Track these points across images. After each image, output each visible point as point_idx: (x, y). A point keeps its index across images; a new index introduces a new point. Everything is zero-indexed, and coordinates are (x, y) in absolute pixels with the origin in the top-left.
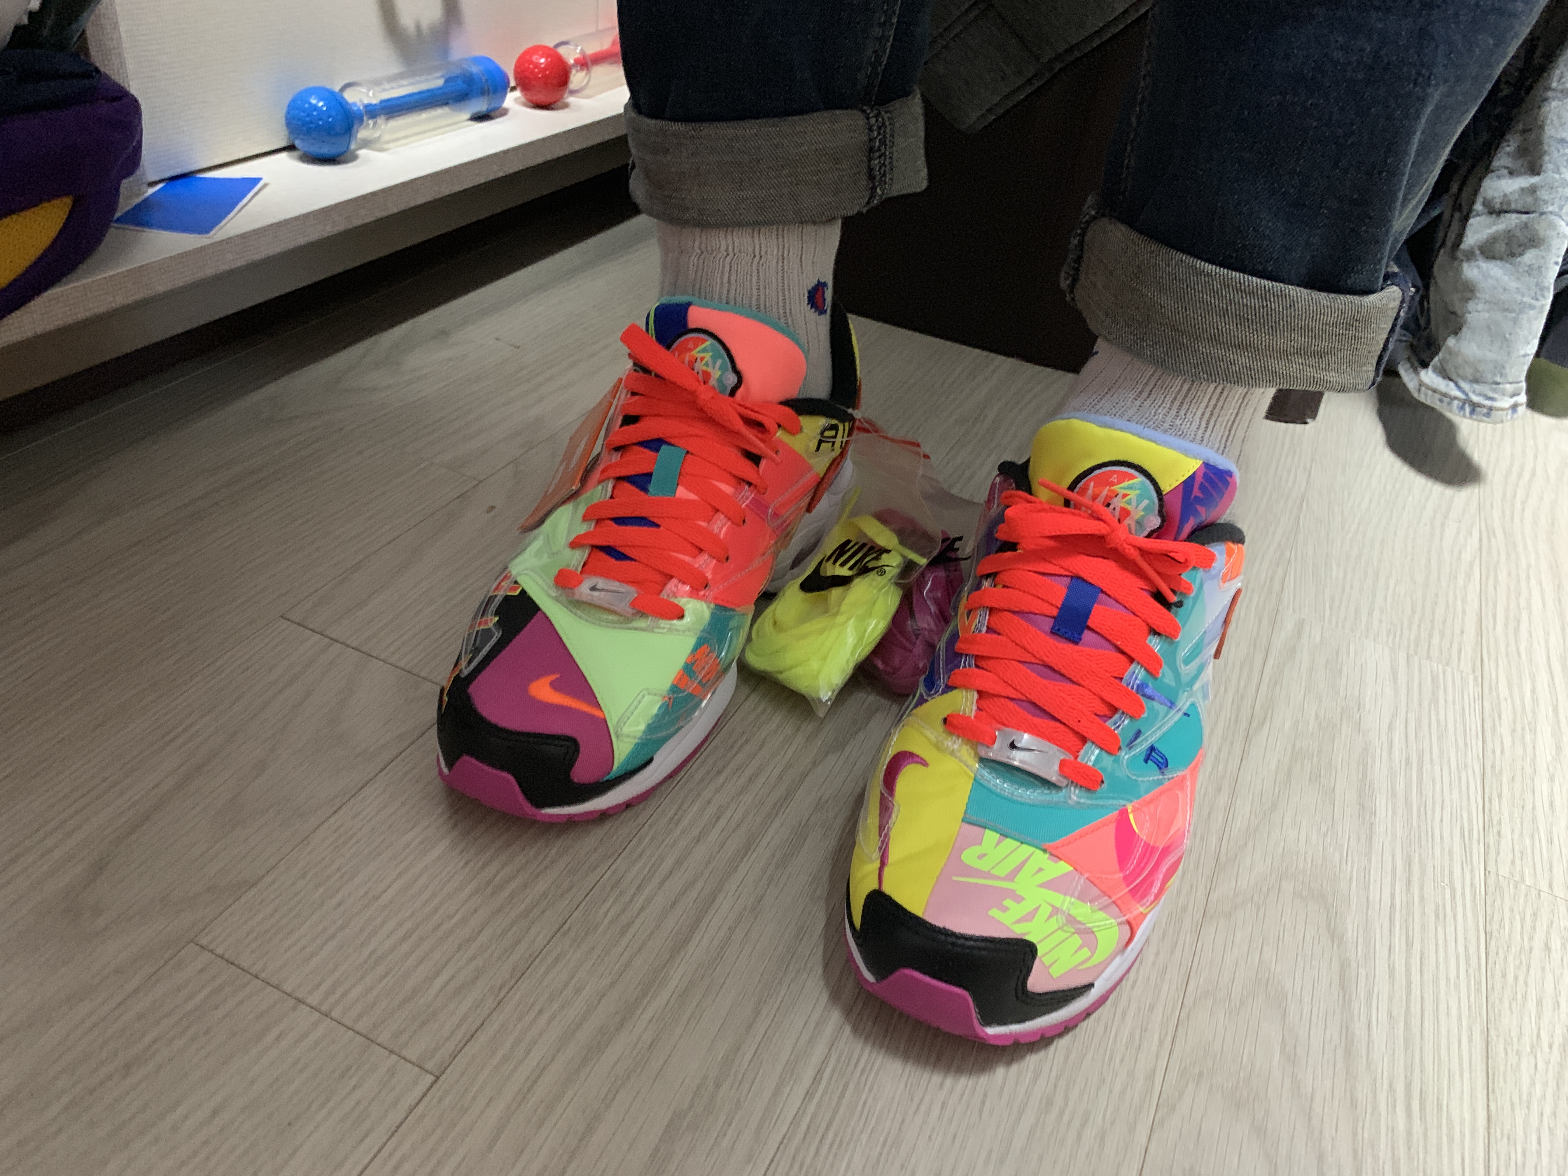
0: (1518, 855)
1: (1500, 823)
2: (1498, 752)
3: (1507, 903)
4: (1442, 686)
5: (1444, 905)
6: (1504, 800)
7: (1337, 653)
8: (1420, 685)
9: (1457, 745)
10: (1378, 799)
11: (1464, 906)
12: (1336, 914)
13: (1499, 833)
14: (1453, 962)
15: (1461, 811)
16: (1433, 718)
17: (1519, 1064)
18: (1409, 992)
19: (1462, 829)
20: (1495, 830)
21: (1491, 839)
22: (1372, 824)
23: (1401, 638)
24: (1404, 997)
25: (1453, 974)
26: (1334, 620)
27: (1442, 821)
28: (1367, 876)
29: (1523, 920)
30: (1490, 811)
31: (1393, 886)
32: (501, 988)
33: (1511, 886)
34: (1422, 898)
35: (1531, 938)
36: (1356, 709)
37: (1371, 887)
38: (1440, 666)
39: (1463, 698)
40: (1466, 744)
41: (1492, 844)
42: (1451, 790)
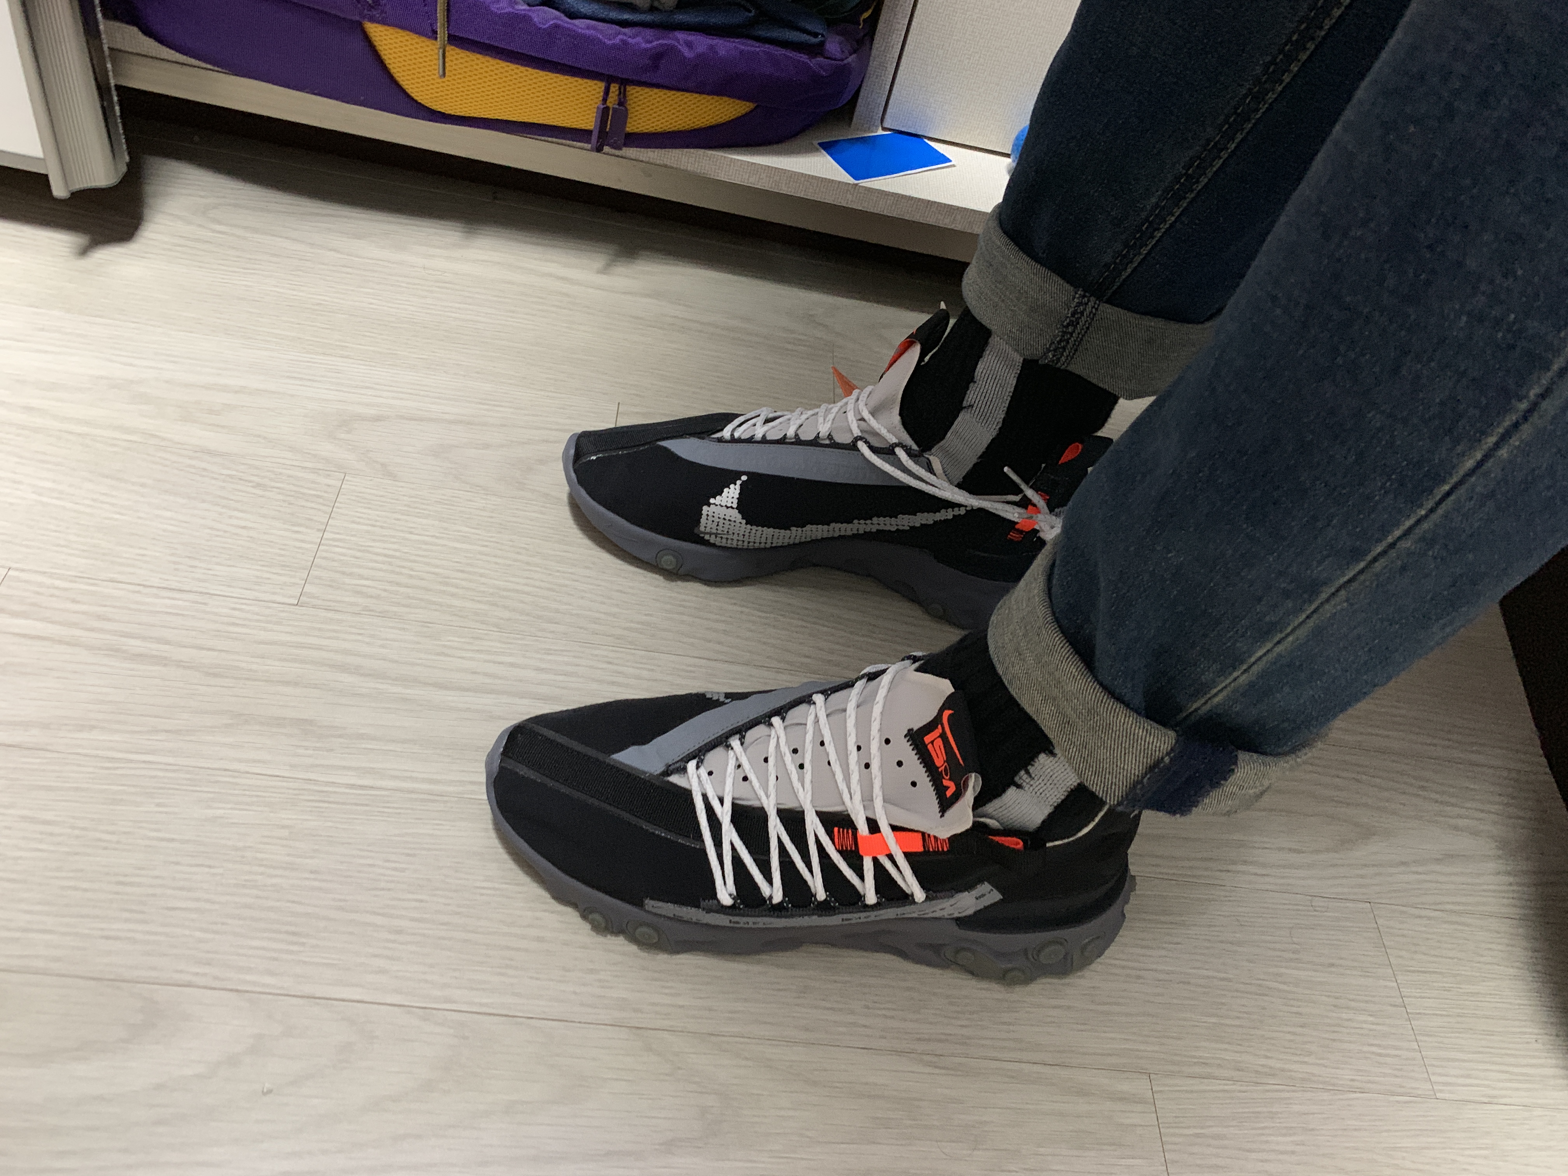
7: (1112, 1144)
32: (370, 611)
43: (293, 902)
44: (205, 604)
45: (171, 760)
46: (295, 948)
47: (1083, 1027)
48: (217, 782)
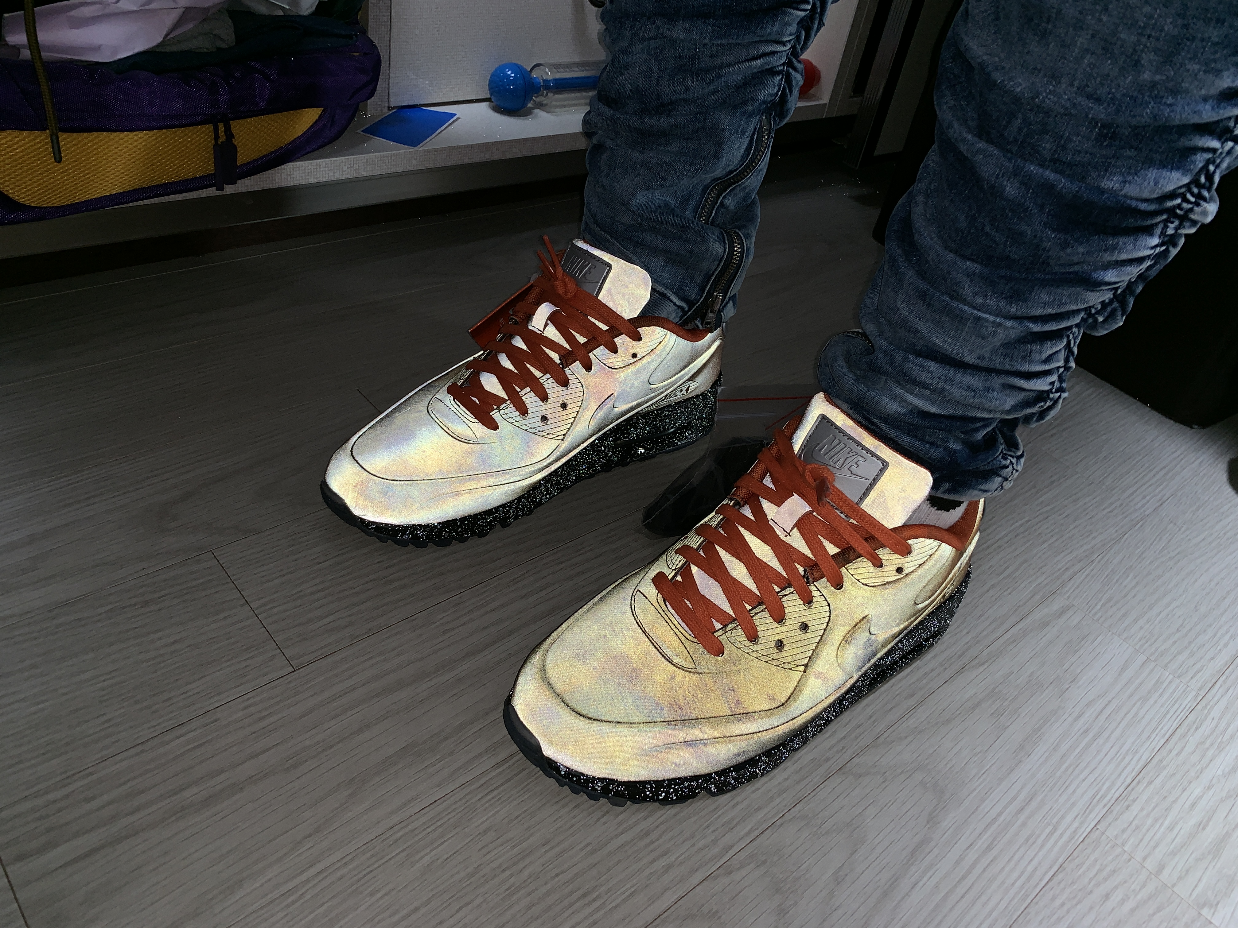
0: (1133, 827)
1: (1135, 800)
2: (1175, 752)
3: (1096, 854)
4: (1161, 691)
5: (1039, 836)
6: (1152, 786)
7: (1083, 639)
8: (1141, 684)
9: (1140, 735)
10: (1039, 747)
11: (1056, 843)
12: (945, 807)
13: (1128, 806)
14: (1016, 874)
15: (1107, 780)
16: (1135, 710)
18: (963, 878)
19: (1097, 792)
20: (1127, 803)
21: (1117, 809)
22: (1020, 762)
23: (1150, 645)
24: (957, 879)
25: (1010, 880)
26: (1100, 614)
27: (1084, 780)
28: (989, 793)
29: (1100, 871)
30: (1133, 789)
31: (1006, 807)
33: (1109, 845)
34: (1024, 824)
35: (1098, 885)
36: (1070, 681)
37: (986, 802)
38: (1171, 676)
39: (1174, 705)
40: (1149, 738)
41: (1115, 813)
42: (1109, 763)
43: (557, 875)
44: (215, 721)
45: (338, 855)
46: (597, 904)
47: (1009, 591)
48: (395, 842)
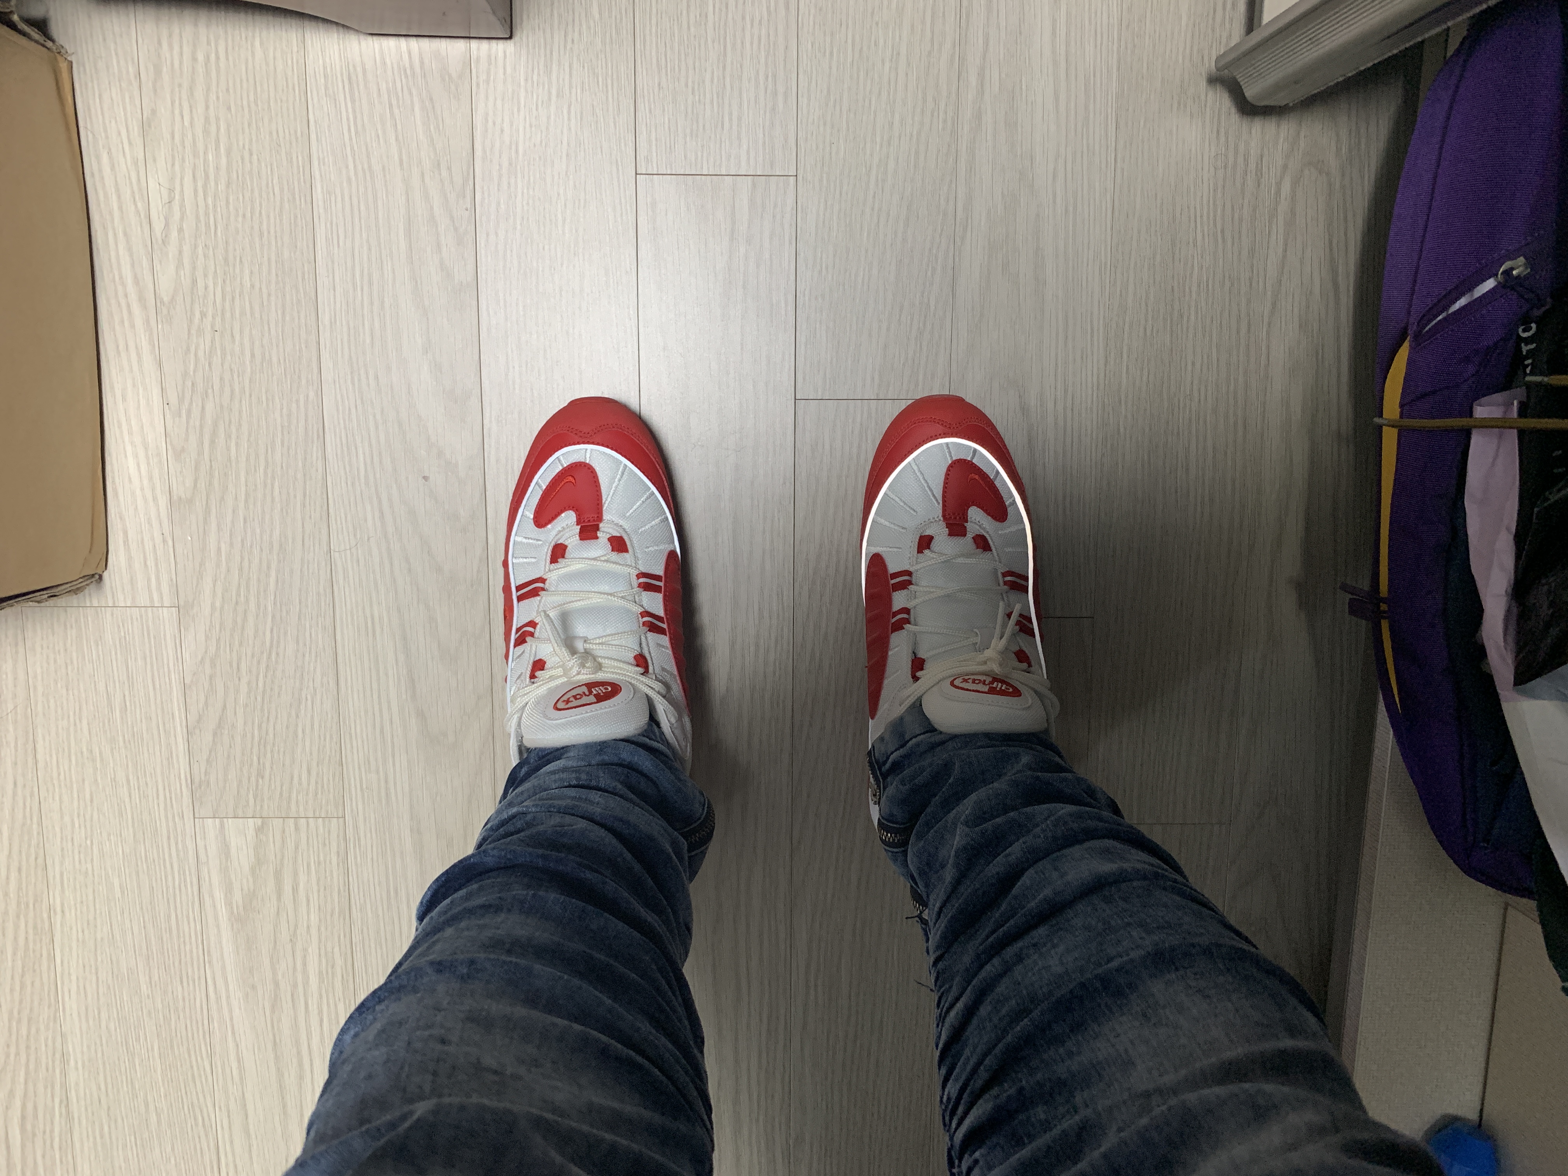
0: (327, 842)
1: (338, 864)
2: (342, 937)
3: (331, 796)
5: (366, 774)
6: (337, 889)
9: (368, 928)
11: (355, 779)
12: (422, 732)
13: (338, 856)
14: (358, 731)
15: (361, 863)
16: (384, 949)
17: (322, 678)
18: (379, 697)
19: (360, 846)
20: (341, 856)
21: (342, 846)
22: (412, 819)
24: (381, 691)
25: (358, 722)
27: (372, 847)
28: (410, 772)
29: (323, 787)
30: (344, 873)
32: (799, 453)
33: (330, 812)
34: (378, 772)
35: (318, 774)
40: (362, 933)
41: (342, 841)
42: (369, 881)
